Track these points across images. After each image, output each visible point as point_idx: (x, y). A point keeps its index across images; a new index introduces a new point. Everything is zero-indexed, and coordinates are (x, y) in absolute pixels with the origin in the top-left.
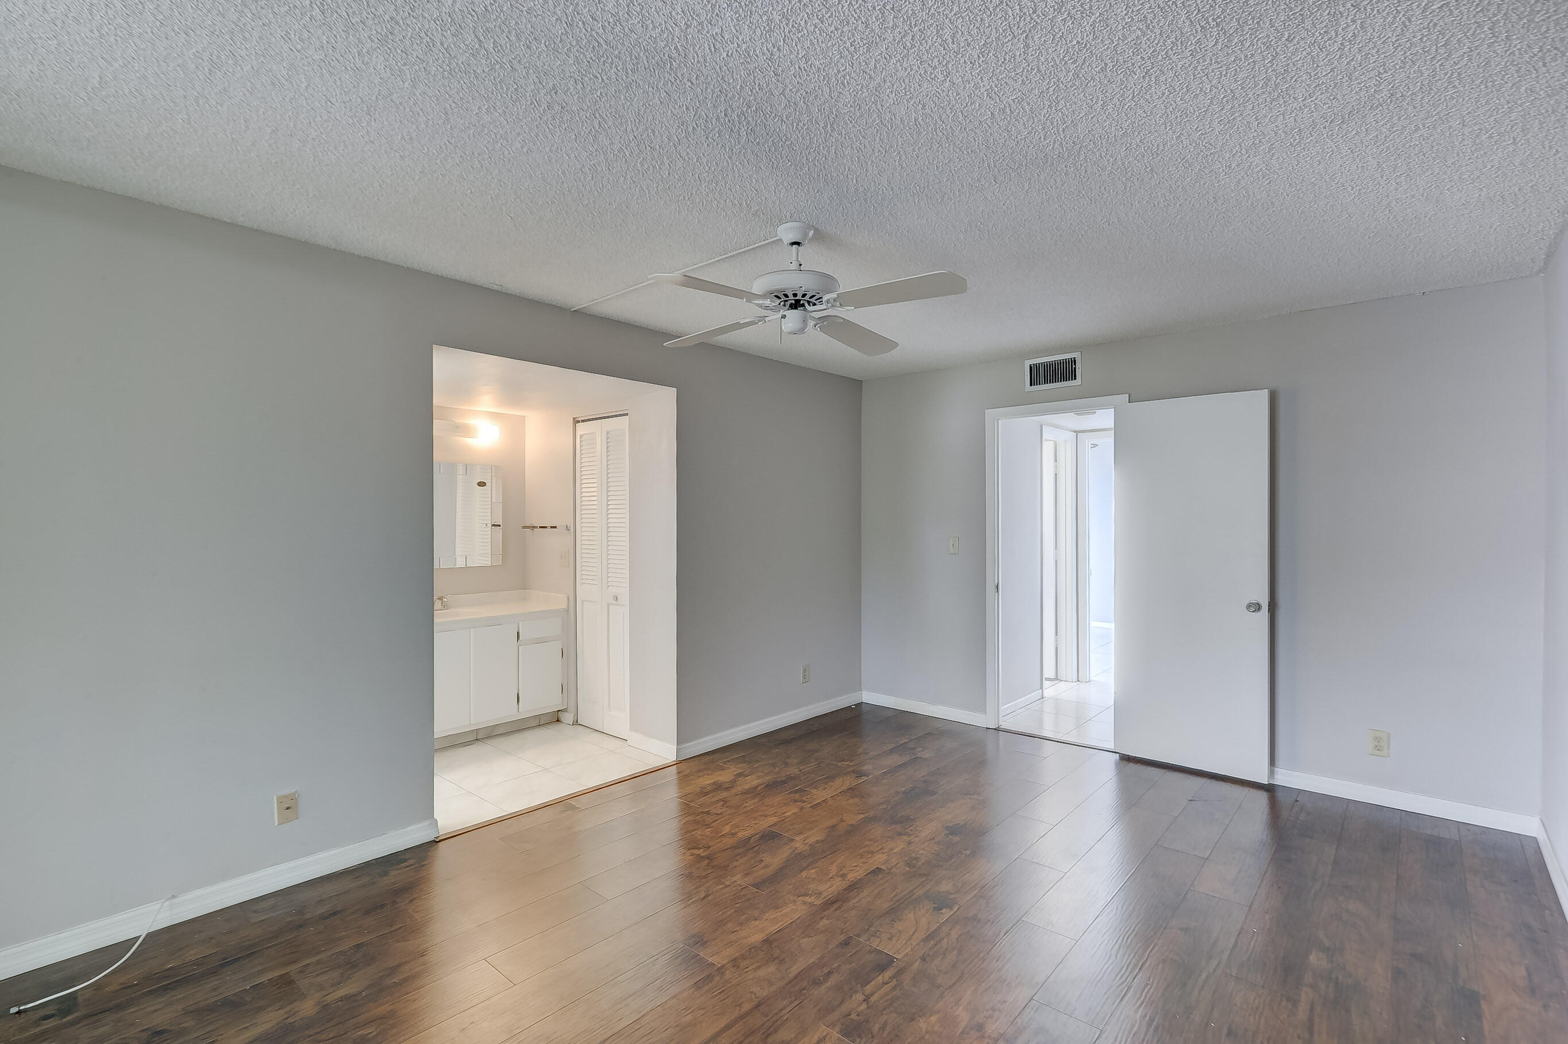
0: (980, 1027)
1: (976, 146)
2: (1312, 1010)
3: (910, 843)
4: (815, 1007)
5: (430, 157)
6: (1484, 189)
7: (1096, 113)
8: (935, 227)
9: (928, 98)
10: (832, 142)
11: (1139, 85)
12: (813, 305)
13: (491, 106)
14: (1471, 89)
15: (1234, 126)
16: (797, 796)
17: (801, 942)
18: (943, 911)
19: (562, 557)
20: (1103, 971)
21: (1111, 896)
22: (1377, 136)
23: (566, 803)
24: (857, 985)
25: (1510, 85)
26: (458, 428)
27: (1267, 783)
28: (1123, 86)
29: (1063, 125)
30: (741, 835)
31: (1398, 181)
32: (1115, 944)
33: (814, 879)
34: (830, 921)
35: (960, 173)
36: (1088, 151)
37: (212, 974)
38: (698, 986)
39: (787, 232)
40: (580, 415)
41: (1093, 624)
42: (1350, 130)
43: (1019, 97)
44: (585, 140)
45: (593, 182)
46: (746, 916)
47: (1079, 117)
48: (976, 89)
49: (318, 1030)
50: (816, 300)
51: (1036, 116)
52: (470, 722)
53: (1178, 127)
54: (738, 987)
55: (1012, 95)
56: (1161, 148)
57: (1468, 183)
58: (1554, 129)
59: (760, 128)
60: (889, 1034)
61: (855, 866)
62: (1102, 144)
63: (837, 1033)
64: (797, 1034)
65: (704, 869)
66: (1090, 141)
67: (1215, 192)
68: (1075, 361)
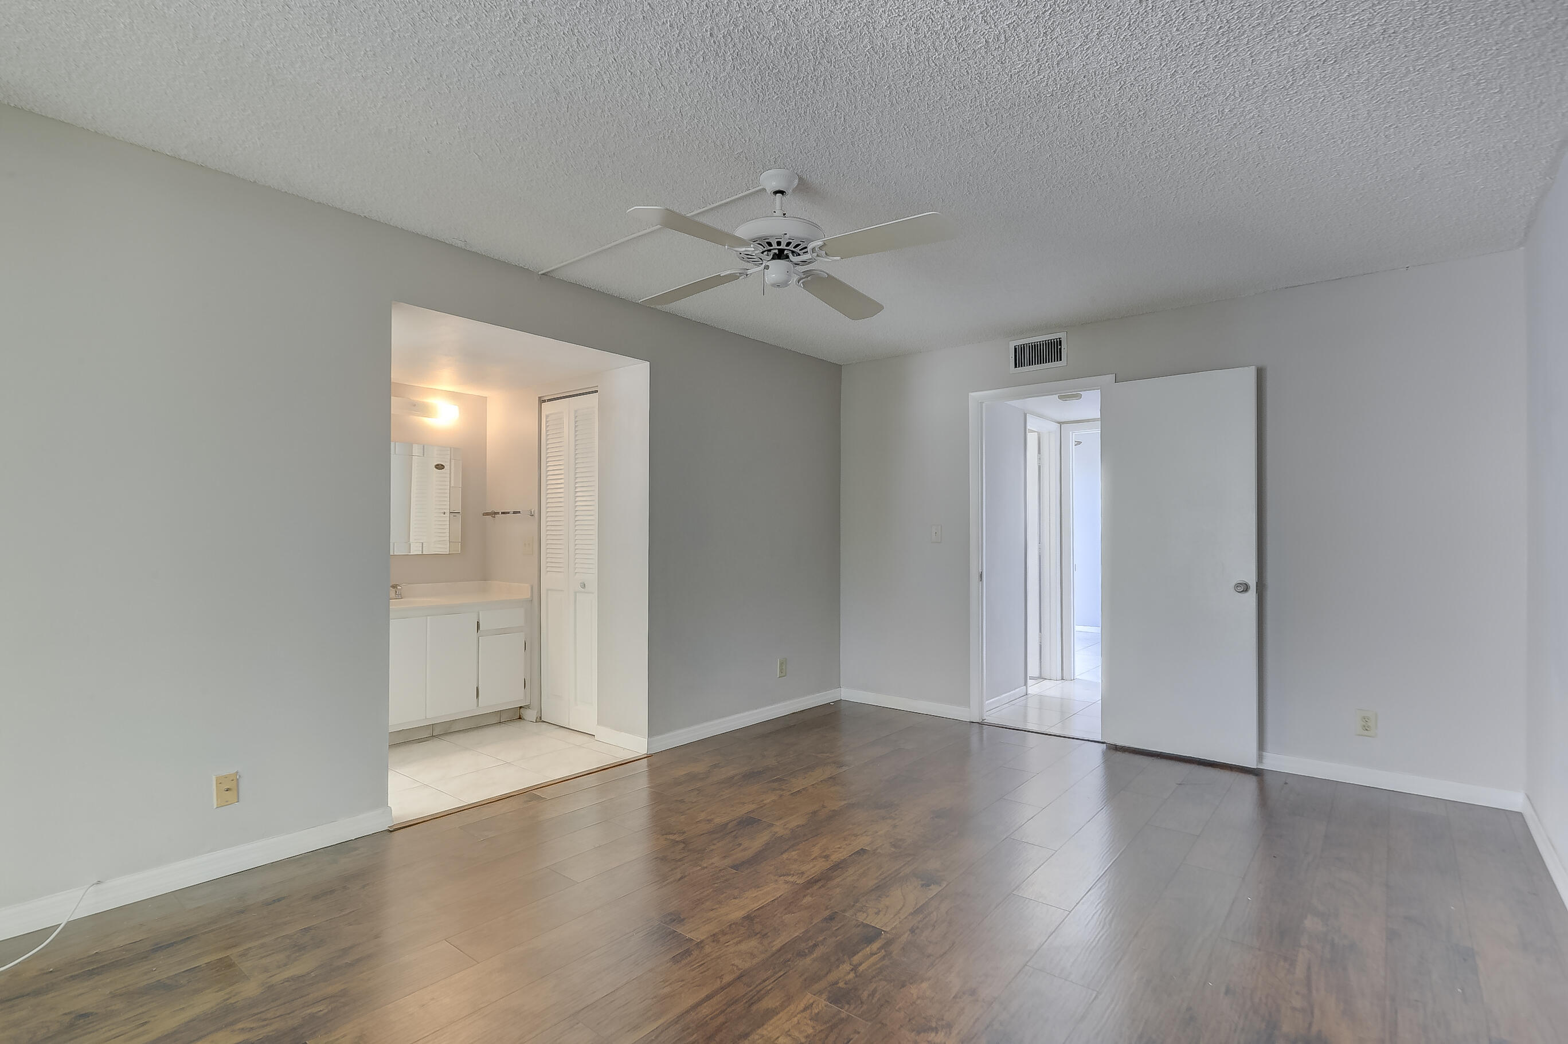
0: (973, 992)
1: (969, 80)
2: (1309, 968)
3: (895, 826)
4: (800, 976)
5: (394, 79)
6: (1470, 146)
7: (1091, 43)
8: (923, 178)
9: (922, 20)
10: (821, 72)
11: (1135, 12)
12: (797, 256)
13: (462, 16)
14: (1462, 27)
15: (1228, 64)
16: (775, 785)
17: (783, 918)
18: (930, 887)
19: (525, 544)
20: (1097, 939)
21: (1102, 870)
22: (1368, 79)
23: (530, 795)
24: (844, 955)
25: (1499, 22)
26: (415, 405)
27: (1255, 767)
28: (1120, 12)
29: (1058, 57)
30: (718, 820)
31: (1387, 133)
32: (1109, 914)
33: (796, 860)
34: (814, 898)
35: (951, 112)
36: (1082, 89)
37: (142, 958)
38: (675, 960)
39: (771, 180)
40: (548, 394)
41: (1077, 628)
42: (1343, 71)
43: (1014, 21)
44: (561, 62)
45: (569, 114)
46: (725, 895)
47: (1074, 48)
48: (971, 11)
49: (264, 1009)
50: (800, 250)
51: (1031, 45)
52: (426, 717)
53: (1173, 63)
54: (719, 960)
55: (1007, 19)
56: (1155, 88)
57: (1454, 137)
58: (1540, 76)
59: (747, 53)
60: (879, 1000)
61: (839, 848)
62: (1096, 81)
63: (825, 1000)
64: (783, 1002)
65: (680, 853)
66: (1084, 77)
67: (1207, 142)
68: (1060, 341)
